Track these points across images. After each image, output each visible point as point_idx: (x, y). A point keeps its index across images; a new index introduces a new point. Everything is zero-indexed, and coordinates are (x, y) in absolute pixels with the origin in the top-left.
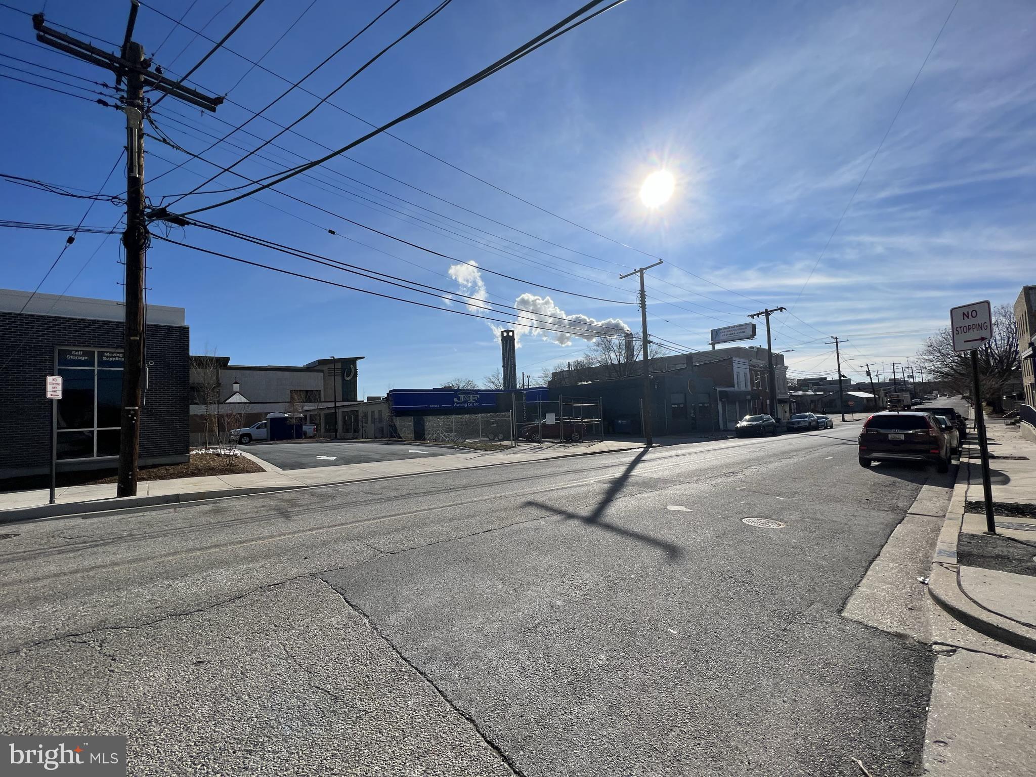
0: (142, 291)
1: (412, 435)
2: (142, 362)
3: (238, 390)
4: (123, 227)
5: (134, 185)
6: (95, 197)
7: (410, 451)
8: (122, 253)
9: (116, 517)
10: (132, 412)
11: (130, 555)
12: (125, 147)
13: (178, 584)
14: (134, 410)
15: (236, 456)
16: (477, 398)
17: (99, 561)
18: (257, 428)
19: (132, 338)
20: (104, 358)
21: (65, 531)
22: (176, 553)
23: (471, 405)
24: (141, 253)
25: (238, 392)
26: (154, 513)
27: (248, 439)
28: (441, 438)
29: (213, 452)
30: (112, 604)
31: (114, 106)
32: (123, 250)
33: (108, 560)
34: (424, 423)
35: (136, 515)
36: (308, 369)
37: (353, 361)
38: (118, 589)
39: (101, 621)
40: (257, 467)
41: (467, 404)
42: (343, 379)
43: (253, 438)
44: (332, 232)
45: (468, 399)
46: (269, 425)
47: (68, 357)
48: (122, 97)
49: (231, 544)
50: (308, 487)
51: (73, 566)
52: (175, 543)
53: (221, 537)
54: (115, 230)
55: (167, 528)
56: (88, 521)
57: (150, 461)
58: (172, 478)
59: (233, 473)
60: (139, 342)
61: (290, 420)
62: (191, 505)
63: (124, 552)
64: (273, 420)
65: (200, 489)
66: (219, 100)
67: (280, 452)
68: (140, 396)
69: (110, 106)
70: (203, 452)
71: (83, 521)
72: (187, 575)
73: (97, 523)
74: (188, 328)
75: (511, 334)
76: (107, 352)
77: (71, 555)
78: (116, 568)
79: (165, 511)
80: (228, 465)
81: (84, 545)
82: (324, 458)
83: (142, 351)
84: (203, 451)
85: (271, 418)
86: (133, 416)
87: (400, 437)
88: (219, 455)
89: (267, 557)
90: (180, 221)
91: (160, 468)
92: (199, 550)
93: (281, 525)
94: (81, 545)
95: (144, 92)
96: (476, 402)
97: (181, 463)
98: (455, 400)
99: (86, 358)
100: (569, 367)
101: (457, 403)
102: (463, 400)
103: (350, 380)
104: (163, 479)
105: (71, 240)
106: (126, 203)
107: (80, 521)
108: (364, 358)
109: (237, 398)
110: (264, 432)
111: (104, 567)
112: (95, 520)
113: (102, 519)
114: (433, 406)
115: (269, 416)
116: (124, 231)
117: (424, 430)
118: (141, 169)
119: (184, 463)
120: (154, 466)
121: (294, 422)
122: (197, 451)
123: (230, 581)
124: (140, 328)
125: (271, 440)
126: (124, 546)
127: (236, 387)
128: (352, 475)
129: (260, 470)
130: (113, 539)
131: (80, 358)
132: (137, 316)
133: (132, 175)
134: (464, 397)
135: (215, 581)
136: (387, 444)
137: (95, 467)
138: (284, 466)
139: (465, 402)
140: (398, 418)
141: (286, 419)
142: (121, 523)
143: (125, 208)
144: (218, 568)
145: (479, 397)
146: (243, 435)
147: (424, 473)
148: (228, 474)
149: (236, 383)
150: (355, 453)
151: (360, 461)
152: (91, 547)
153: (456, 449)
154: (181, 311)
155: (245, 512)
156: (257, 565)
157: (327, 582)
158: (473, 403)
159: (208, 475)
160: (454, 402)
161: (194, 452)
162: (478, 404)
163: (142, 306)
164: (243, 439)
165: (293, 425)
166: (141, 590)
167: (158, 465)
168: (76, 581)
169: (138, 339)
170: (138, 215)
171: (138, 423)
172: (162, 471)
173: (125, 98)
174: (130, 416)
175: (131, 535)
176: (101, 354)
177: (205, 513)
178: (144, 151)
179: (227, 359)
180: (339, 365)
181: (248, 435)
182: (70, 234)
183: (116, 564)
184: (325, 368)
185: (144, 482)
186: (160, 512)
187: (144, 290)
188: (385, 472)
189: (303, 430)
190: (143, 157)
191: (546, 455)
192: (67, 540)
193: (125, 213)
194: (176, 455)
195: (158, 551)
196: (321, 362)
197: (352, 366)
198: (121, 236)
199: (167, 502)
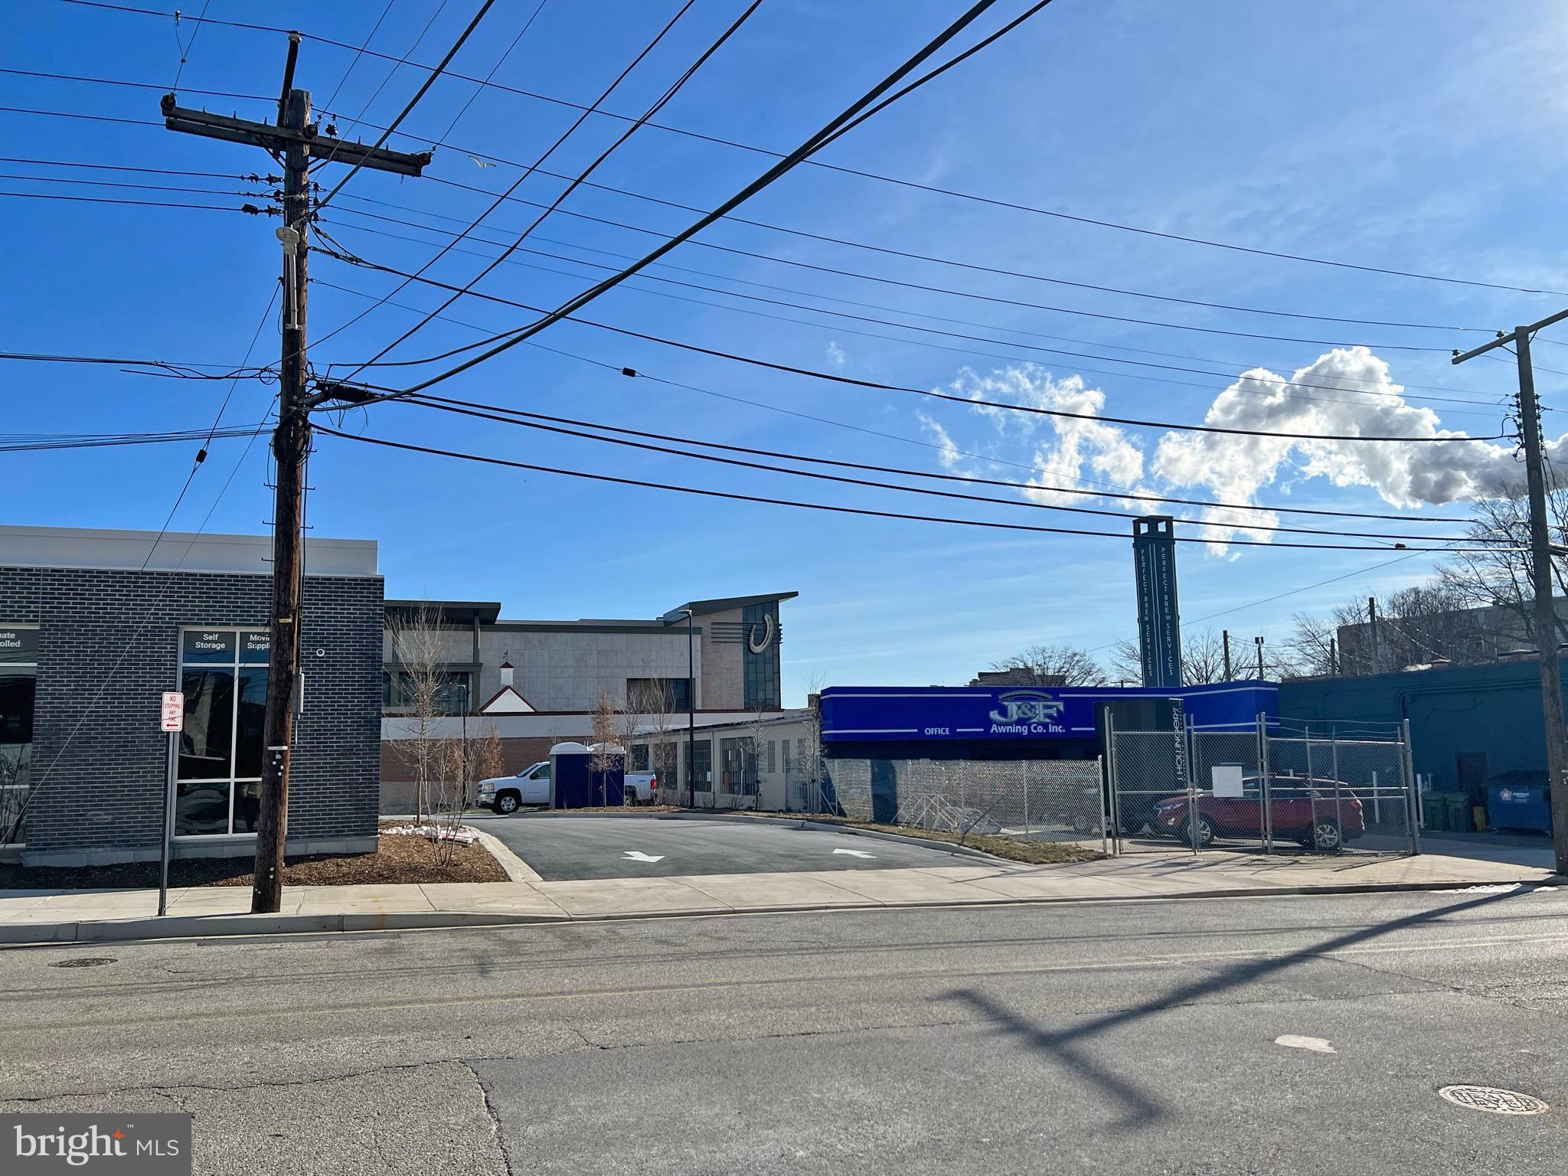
0: (298, 533)
1: (868, 809)
2: (295, 663)
3: (511, 683)
4: (274, 422)
5: (292, 341)
6: (236, 375)
7: (837, 851)
8: (269, 468)
9: (242, 947)
10: (278, 757)
11: (239, 1003)
12: (280, 278)
13: (286, 1048)
14: (281, 752)
15: (464, 844)
16: (1058, 711)
17: (202, 1008)
18: (532, 778)
19: (282, 621)
20: (250, 646)
21: (171, 961)
22: (300, 1008)
23: (1040, 729)
24: (298, 465)
25: (507, 687)
26: (296, 946)
27: (513, 801)
28: (938, 817)
29: (427, 833)
30: (204, 1061)
31: (266, 211)
32: (274, 463)
33: (213, 1007)
34: (894, 777)
35: (270, 946)
36: (667, 626)
37: (770, 604)
38: (215, 1046)
39: (190, 1078)
40: (496, 871)
41: (1029, 726)
42: (748, 649)
43: (523, 801)
44: (629, 372)
45: (1030, 714)
46: (553, 769)
47: (198, 645)
48: (278, 193)
49: (377, 1004)
50: (571, 920)
51: (171, 1009)
52: (303, 994)
53: (370, 992)
54: (263, 428)
55: (302, 971)
56: (205, 949)
57: (315, 847)
58: (346, 883)
59: (451, 881)
60: (291, 626)
61: (596, 760)
62: (354, 938)
63: (235, 999)
64: (561, 759)
65: (380, 908)
66: (425, 159)
67: (558, 836)
68: (291, 725)
69: (261, 211)
70: (410, 831)
71: (198, 949)
72: (300, 1039)
73: (214, 953)
74: (382, 580)
75: (1162, 527)
76: (254, 634)
77: (172, 995)
78: (221, 1019)
79: (314, 944)
80: (443, 863)
81: (190, 983)
82: (638, 856)
83: (296, 643)
84: (410, 828)
85: (557, 755)
86: (280, 762)
87: (842, 813)
88: (433, 840)
89: (416, 1028)
90: (359, 397)
91: (327, 861)
92: (330, 1007)
93: (469, 985)
94: (187, 984)
95: (310, 173)
96: (1057, 721)
97: (362, 854)
98: (994, 715)
99: (223, 646)
100: (1372, 612)
101: (999, 724)
102: (1015, 717)
103: (763, 653)
104: (331, 884)
105: (201, 456)
106: (280, 377)
107: (193, 948)
108: (796, 594)
109: (509, 702)
110: (542, 788)
111: (206, 1015)
112: (214, 948)
113: (223, 948)
114: (930, 731)
115: (557, 749)
116: (276, 426)
117: (894, 797)
118: (302, 314)
119: (368, 853)
120: (320, 857)
121: (603, 765)
122: (400, 828)
123: (351, 1054)
124: (294, 601)
125: (559, 806)
126: (239, 989)
127: (507, 676)
128: (669, 900)
129: (502, 876)
130: (228, 979)
131: (214, 646)
132: (290, 578)
133: (290, 326)
134: (1019, 707)
135: (332, 1052)
136: (802, 828)
137: (228, 853)
138: (548, 871)
139: (1021, 722)
140: (836, 761)
141: (587, 757)
142: (245, 957)
143: (278, 386)
144: (343, 1035)
145: (1062, 708)
146: (502, 794)
147: (827, 908)
148: (439, 882)
149: (507, 665)
150: (712, 848)
151: (707, 869)
152: (197, 987)
153: (953, 851)
154: (370, 549)
155: (428, 956)
156: (396, 1038)
157: (476, 1074)
158: (1045, 726)
159: (405, 882)
160: (991, 722)
161: (394, 831)
162: (1058, 729)
163: (298, 559)
164: (503, 802)
165: (603, 772)
166: (241, 1050)
167: (326, 854)
168: (172, 1029)
169: (290, 620)
170: (295, 397)
171: (287, 776)
172: (330, 867)
173: (282, 193)
174: (274, 763)
175: (252, 976)
176: (245, 637)
177: (368, 954)
178: (307, 280)
179: (495, 608)
180: (737, 616)
181: (514, 793)
182: (200, 445)
183: (223, 1015)
184: (704, 622)
185: (300, 887)
186: (302, 945)
187: (302, 529)
188: (740, 900)
189: (626, 784)
190: (306, 291)
191: (1181, 885)
192: (171, 974)
193: (277, 396)
194: (356, 838)
195: (277, 1004)
196: (700, 608)
197: (767, 617)
198: (272, 435)
199: (324, 928)
